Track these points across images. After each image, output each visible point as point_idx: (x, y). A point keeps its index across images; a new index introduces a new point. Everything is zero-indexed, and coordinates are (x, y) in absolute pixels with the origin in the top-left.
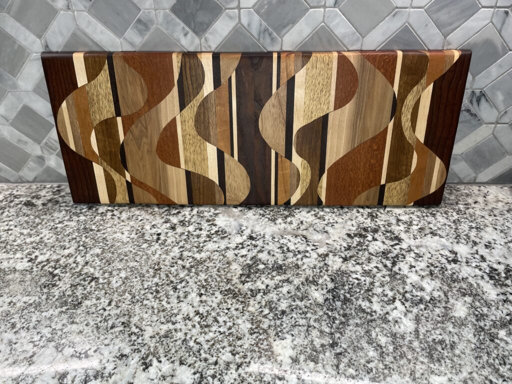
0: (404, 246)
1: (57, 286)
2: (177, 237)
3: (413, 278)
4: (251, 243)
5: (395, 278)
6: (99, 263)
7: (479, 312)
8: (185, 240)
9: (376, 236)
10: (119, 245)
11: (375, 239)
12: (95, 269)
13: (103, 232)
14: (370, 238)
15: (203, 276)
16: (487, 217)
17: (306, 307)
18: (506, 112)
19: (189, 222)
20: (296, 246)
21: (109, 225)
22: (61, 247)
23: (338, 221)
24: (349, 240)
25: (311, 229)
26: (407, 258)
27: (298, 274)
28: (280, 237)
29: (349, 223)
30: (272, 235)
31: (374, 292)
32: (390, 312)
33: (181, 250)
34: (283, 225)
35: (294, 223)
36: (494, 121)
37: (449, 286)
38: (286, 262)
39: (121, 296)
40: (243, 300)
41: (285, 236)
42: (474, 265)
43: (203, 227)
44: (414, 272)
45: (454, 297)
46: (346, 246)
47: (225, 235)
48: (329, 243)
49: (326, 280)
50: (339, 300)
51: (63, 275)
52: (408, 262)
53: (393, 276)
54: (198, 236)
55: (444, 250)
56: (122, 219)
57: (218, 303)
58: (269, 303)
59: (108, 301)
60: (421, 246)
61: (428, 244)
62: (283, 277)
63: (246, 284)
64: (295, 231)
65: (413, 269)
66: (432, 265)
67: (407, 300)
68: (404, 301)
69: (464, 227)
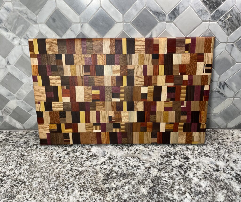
0: (191, 162)
1: (4, 186)
2: (70, 158)
3: (195, 180)
4: (110, 162)
5: (186, 180)
6: (27, 174)
7: (231, 198)
8: (74, 160)
9: (176, 157)
10: (38, 163)
11: (175, 159)
12: (24, 177)
13: (30, 156)
14: (172, 158)
15: (82, 181)
16: (234, 146)
17: (138, 197)
18: (238, 92)
19: (77, 150)
20: (134, 163)
21: (34, 153)
22: (8, 165)
23: (156, 149)
24: (162, 159)
25: (142, 153)
26: (192, 169)
27: (134, 179)
28: (125, 158)
29: (162, 150)
30: (121, 157)
31: (175, 188)
32: (183, 200)
33: (72, 166)
34: (127, 151)
35: (133, 150)
36: (233, 97)
37: (215, 184)
38: (128, 172)
39: (37, 192)
40: (103, 194)
41: (128, 158)
42: (227, 172)
43: (84, 153)
44: (196, 177)
45: (217, 190)
46: (160, 162)
47: (96, 157)
48: (151, 161)
49: (149, 182)
50: (156, 193)
51: (7, 180)
52: (193, 171)
53: (185, 179)
54: (81, 158)
55: (211, 164)
56: (41, 149)
57: (90, 196)
58: (118, 195)
59: (30, 195)
60: (200, 162)
61: (203, 161)
62: (126, 181)
63: (105, 185)
64: (133, 155)
65: (196, 175)
66: (205, 173)
67: (192, 193)
68: (191, 193)
69: (222, 152)
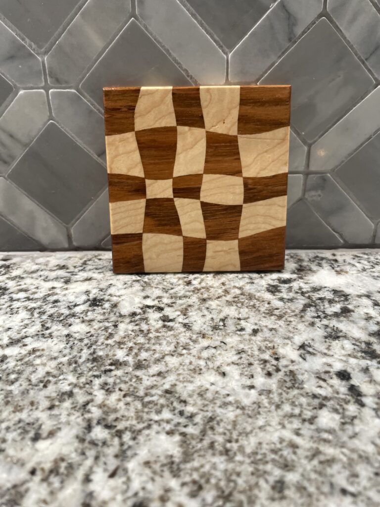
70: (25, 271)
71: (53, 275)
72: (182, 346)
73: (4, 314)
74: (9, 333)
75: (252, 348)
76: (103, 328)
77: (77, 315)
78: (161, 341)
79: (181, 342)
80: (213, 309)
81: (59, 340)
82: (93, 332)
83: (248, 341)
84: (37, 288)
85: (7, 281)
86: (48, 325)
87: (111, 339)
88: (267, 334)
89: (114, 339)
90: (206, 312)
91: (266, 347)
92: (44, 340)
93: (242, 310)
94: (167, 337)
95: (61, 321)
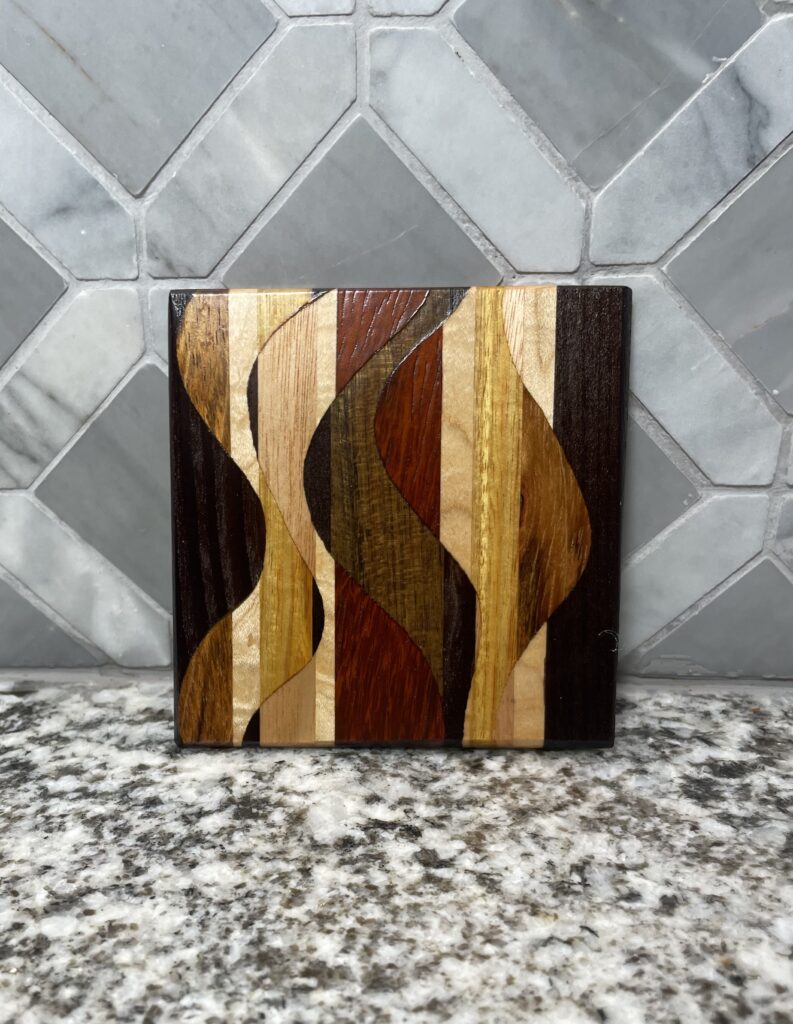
70: (71, 724)
71: (139, 733)
72: (481, 934)
73: (30, 830)
74: (47, 879)
75: (666, 947)
76: (275, 876)
77: (208, 838)
78: (425, 919)
79: (477, 924)
80: (548, 839)
81: (170, 902)
82: (251, 885)
83: (654, 928)
84: (103, 766)
85: (30, 747)
86: (140, 862)
87: (300, 905)
88: (701, 911)
89: (305, 908)
90: (531, 846)
91: (703, 947)
92: (134, 900)
93: (624, 844)
94: (440, 908)
95: (170, 852)
